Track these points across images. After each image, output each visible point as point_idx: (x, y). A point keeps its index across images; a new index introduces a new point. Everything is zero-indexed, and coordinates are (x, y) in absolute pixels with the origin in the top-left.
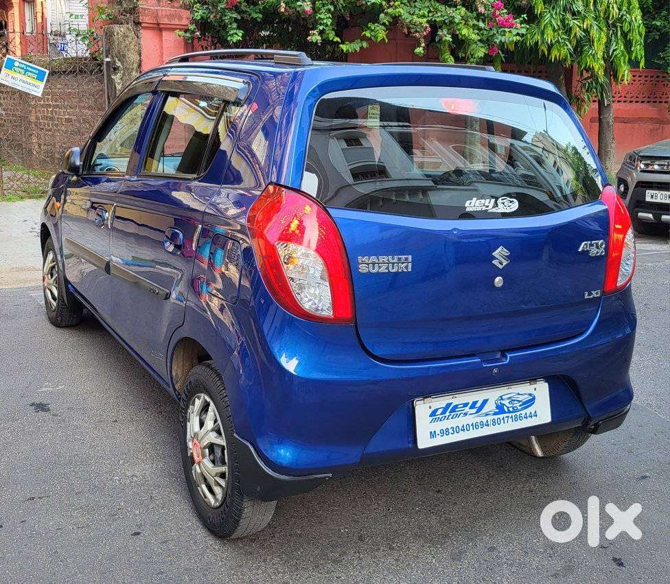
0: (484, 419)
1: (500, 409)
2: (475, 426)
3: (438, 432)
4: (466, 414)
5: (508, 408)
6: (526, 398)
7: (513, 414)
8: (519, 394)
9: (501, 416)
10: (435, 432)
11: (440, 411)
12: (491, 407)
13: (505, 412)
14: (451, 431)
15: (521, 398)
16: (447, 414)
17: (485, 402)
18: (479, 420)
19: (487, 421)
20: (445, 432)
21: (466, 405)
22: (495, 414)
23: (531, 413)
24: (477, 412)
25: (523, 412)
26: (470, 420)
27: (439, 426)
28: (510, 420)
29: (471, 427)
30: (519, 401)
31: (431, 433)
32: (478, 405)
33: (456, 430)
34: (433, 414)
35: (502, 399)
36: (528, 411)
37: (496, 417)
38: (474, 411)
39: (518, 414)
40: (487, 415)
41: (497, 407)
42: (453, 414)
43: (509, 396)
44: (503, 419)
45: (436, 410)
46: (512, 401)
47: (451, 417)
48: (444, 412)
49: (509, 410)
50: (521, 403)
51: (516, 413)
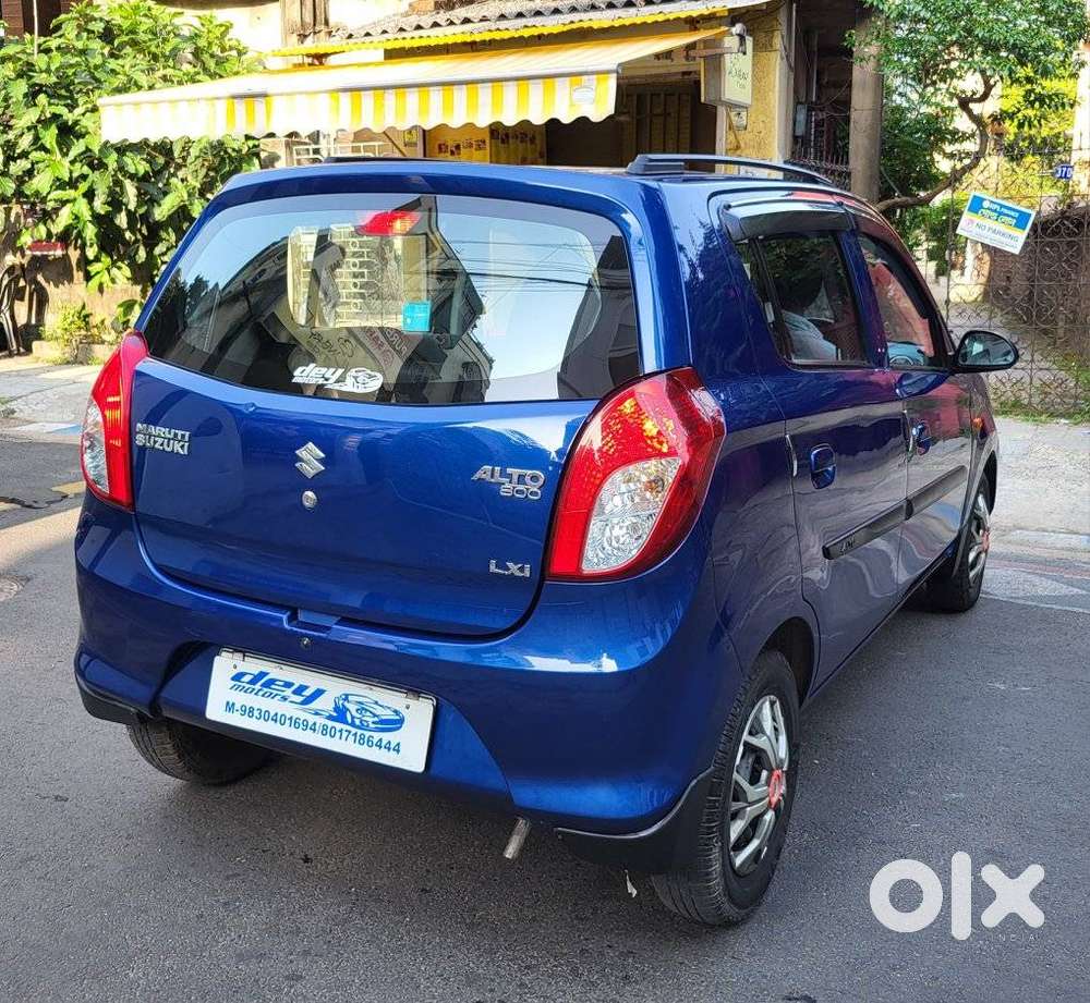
0: (312, 719)
1: (340, 714)
2: (295, 722)
3: (237, 706)
4: (285, 699)
5: (353, 717)
6: (388, 715)
7: (359, 732)
8: (376, 703)
9: (339, 726)
10: (233, 704)
11: (247, 678)
12: (325, 704)
13: (346, 723)
14: (256, 713)
15: (379, 711)
16: (258, 686)
17: (319, 693)
18: (303, 716)
19: (315, 724)
20: (249, 712)
21: (288, 685)
22: (330, 718)
23: (389, 742)
24: (303, 703)
25: (377, 736)
26: (290, 710)
27: (241, 699)
28: (351, 738)
29: (288, 722)
30: (375, 715)
31: (228, 703)
32: (307, 693)
33: (265, 716)
34: (238, 677)
35: (346, 699)
36: (386, 737)
37: (330, 724)
38: (299, 699)
39: (367, 734)
40: (317, 714)
41: (336, 709)
42: (265, 690)
43: (361, 699)
44: (341, 731)
45: (243, 674)
46: (362, 710)
47: (261, 693)
48: (253, 682)
49: (353, 721)
50: (376, 719)
51: (365, 732)
